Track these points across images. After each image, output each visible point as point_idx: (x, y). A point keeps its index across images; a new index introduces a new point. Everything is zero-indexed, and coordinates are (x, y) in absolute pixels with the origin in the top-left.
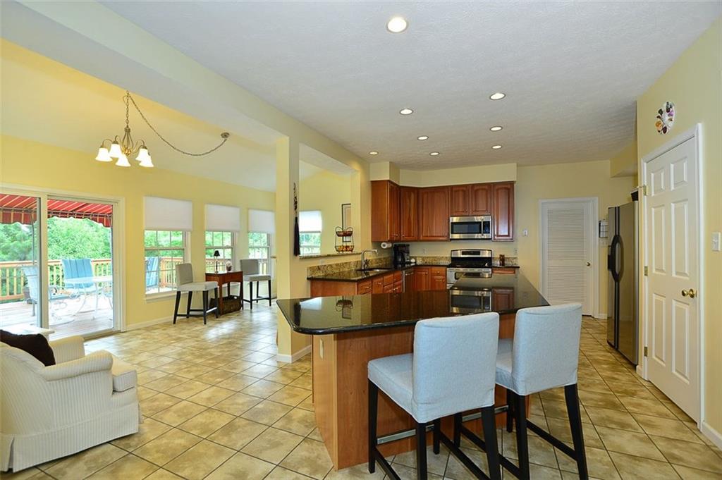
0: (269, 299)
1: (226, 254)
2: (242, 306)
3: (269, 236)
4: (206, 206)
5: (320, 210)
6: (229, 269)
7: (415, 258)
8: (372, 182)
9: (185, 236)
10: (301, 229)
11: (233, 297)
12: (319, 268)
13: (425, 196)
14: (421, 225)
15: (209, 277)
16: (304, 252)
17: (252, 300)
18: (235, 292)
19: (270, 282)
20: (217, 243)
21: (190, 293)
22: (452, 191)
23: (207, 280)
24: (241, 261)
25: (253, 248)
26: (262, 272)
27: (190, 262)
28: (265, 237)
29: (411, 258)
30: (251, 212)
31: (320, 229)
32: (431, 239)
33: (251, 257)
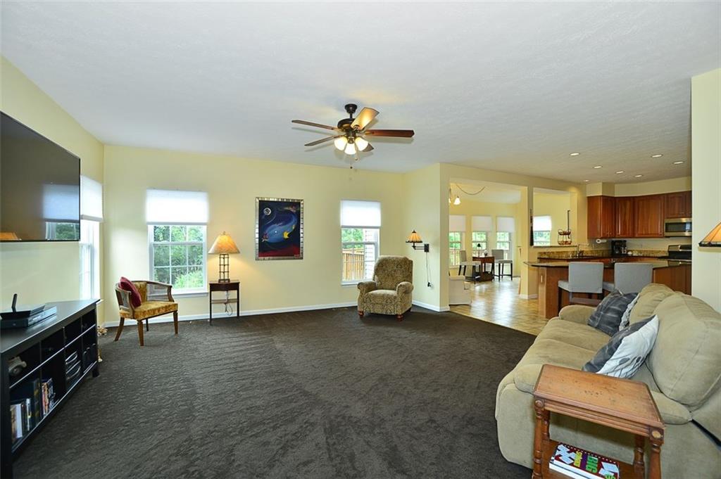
0: (511, 276)
1: (484, 246)
2: (494, 278)
3: (510, 234)
4: (473, 217)
5: (549, 215)
6: (486, 255)
7: (631, 251)
8: (588, 197)
9: (461, 235)
10: (534, 229)
11: (487, 272)
12: (545, 253)
13: (641, 202)
14: (636, 226)
15: (474, 259)
16: (535, 244)
17: (500, 275)
18: (489, 269)
19: (512, 265)
20: (479, 239)
21: (465, 266)
22: (668, 197)
23: (473, 260)
24: (493, 251)
25: (498, 242)
26: (506, 258)
27: (464, 250)
28: (507, 235)
29: (628, 251)
30: (498, 218)
31: (550, 230)
32: (647, 236)
33: (498, 248)
